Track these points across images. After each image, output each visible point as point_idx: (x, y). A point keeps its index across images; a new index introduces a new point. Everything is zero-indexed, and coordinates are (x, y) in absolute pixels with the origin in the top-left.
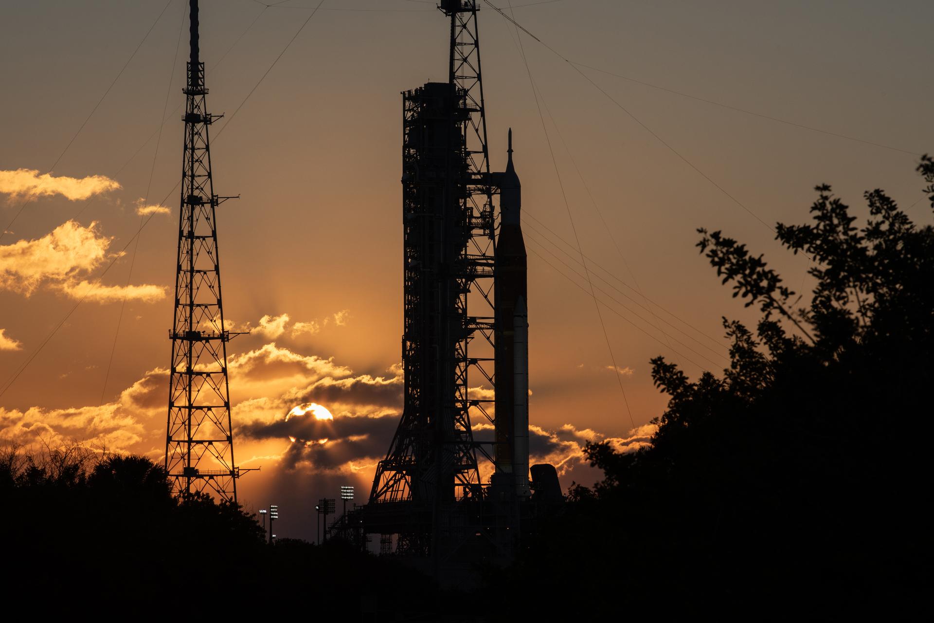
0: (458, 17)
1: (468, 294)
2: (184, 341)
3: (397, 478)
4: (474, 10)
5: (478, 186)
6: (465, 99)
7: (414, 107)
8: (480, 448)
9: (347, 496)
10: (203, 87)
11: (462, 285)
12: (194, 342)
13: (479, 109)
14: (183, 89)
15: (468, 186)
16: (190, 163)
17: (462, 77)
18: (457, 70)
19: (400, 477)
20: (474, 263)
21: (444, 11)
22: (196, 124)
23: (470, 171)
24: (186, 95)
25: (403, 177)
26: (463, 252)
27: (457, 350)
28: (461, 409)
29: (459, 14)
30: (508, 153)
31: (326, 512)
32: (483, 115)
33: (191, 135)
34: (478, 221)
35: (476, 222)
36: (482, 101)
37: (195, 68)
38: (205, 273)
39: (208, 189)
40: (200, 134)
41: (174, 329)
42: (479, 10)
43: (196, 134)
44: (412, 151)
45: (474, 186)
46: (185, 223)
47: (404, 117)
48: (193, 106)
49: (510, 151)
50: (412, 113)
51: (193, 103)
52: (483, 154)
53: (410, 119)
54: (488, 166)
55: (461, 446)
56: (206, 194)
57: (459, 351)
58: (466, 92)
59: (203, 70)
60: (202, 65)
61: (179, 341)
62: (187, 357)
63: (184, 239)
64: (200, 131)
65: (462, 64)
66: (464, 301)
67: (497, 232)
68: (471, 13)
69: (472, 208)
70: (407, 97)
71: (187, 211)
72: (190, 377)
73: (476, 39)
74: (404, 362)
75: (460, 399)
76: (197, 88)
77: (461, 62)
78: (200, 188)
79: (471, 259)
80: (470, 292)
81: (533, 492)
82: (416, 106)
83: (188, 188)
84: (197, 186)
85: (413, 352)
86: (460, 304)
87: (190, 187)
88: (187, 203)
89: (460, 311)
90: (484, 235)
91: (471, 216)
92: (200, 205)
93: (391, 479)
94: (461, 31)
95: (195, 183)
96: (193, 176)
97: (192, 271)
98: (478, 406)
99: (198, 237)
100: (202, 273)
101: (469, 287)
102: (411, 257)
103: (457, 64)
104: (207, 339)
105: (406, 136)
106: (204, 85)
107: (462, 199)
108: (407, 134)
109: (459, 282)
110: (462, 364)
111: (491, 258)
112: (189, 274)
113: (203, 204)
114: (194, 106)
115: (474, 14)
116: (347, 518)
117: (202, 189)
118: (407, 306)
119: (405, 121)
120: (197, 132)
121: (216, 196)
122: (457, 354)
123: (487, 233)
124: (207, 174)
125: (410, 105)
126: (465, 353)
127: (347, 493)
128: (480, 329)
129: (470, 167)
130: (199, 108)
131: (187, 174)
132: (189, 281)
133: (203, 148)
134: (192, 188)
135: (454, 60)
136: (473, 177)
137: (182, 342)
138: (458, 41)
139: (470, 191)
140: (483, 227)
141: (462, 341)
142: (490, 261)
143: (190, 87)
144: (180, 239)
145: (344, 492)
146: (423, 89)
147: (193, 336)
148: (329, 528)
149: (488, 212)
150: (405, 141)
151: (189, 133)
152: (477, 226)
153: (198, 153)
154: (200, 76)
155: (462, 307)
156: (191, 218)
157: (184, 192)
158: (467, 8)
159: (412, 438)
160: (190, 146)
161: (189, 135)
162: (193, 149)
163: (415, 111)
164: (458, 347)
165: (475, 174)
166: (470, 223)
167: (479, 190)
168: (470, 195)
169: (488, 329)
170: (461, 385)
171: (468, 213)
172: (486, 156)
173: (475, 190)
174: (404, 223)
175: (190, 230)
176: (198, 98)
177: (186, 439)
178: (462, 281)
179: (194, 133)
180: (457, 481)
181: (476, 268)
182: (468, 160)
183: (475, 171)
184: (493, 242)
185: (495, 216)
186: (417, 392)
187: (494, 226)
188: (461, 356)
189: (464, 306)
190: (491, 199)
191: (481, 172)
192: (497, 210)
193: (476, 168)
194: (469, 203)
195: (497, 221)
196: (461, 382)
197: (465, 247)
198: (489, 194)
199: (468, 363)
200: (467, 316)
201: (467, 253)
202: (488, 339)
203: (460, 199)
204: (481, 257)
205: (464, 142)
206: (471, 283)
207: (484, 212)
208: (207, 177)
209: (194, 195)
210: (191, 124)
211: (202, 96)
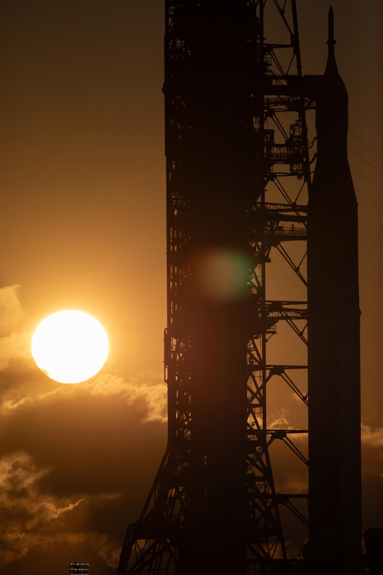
1: (266, 264)
3: (157, 550)
5: (282, 96)
8: (288, 504)
11: (257, 250)
15: (265, 97)
19: (161, 548)
23: (269, 74)
25: (164, 84)
26: (259, 200)
27: (250, 351)
28: (255, 443)
30: (327, 45)
34: (282, 151)
35: (279, 152)
44: (179, 42)
45: (275, 97)
49: (331, 42)
52: (292, 48)
54: (299, 67)
55: (257, 500)
57: (253, 353)
66: (260, 274)
67: (313, 167)
69: (272, 131)
74: (166, 369)
79: (270, 210)
80: (269, 261)
85: (181, 355)
89: (255, 291)
90: (292, 172)
91: (272, 144)
93: (148, 551)
98: (285, 439)
101: (268, 254)
102: (177, 207)
105: (170, 20)
107: (256, 117)
108: (171, 16)
109: (253, 245)
110: (258, 374)
111: (303, 208)
118: (171, 283)
122: (250, 358)
123: (295, 169)
126: (261, 356)
127: (79, 572)
128: (287, 318)
129: (270, 68)
139: (269, 104)
140: (289, 160)
141: (257, 338)
142: (303, 214)
145: (75, 572)
149: (297, 137)
150: (167, 27)
152: (281, 159)
155: (257, 285)
159: (181, 489)
164: (252, 346)
165: (277, 78)
166: (269, 153)
167: (283, 102)
168: (271, 113)
169: (297, 318)
170: (256, 406)
171: (267, 139)
172: (297, 52)
173: (276, 103)
174: (167, 154)
178: (257, 245)
180: (250, 554)
181: (281, 224)
182: (268, 57)
183: (278, 73)
184: (306, 183)
185: (309, 143)
186: (188, 417)
187: (307, 158)
188: (256, 360)
189: (261, 283)
190: (302, 117)
191: (289, 74)
192: (312, 133)
193: (280, 68)
194: (269, 124)
195: (313, 151)
196: (256, 401)
197: (262, 192)
198: (301, 109)
199: (268, 372)
200: (266, 299)
201: (266, 201)
202: (301, 334)
203: (254, 118)
204: (289, 207)
205: (260, 29)
206: (273, 248)
207: (292, 136)
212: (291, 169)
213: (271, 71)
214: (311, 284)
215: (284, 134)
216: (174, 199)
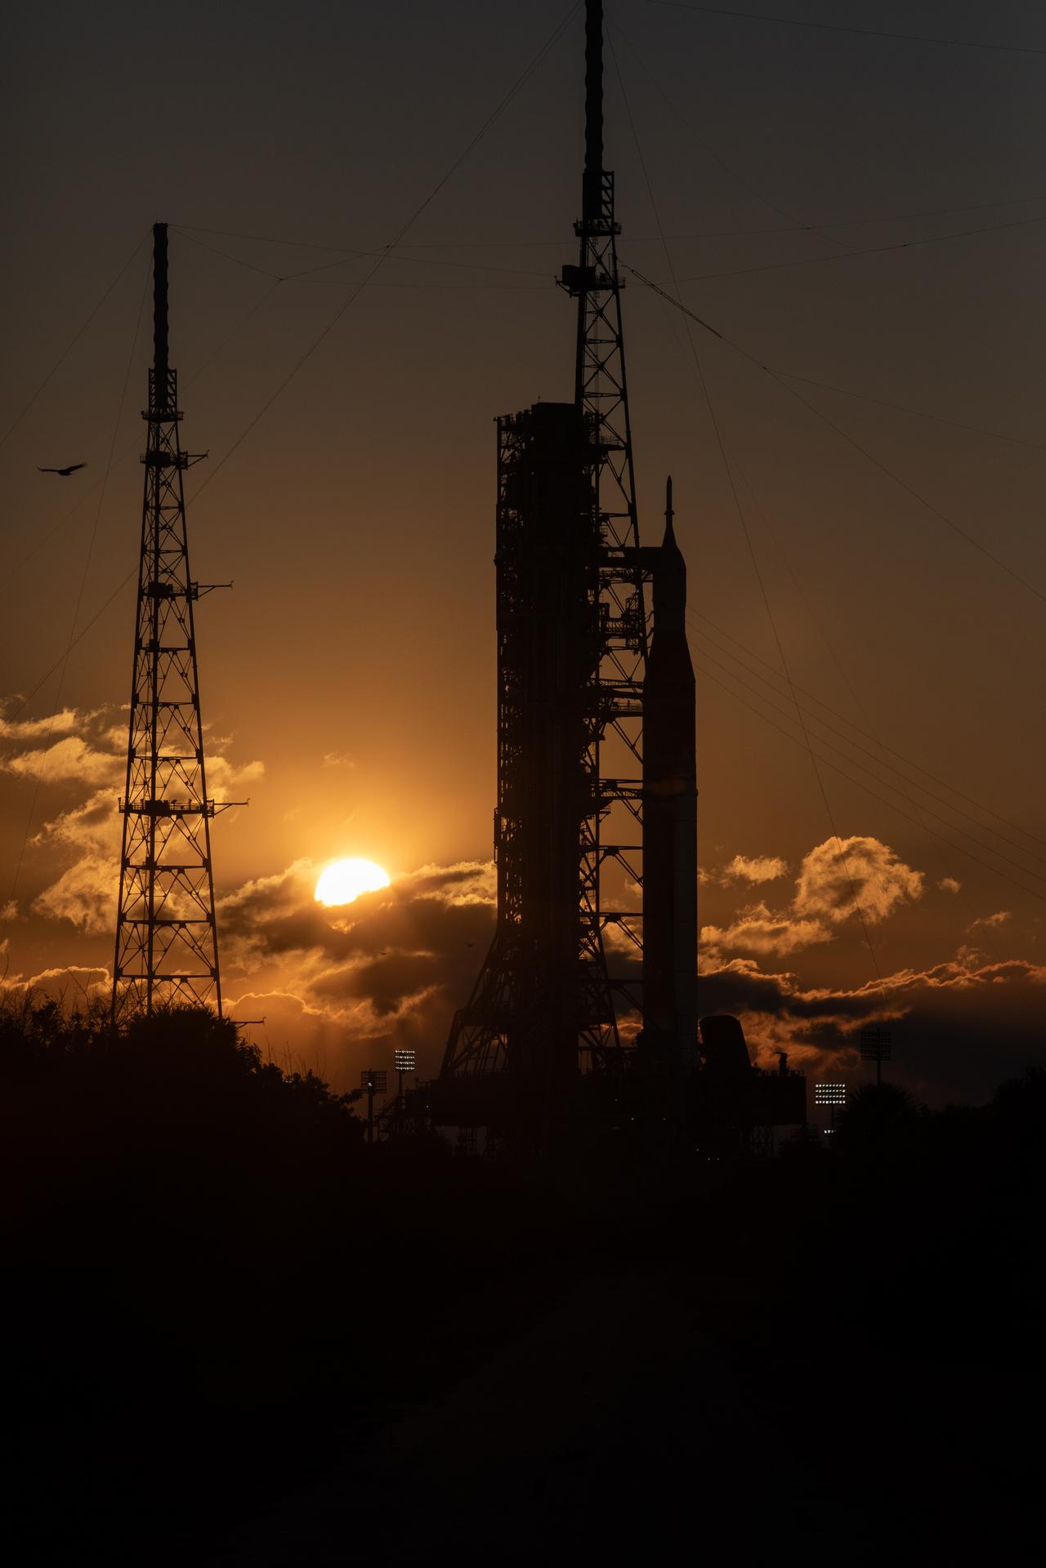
0: (591, 299)
1: (601, 742)
2: (143, 816)
3: (485, 1038)
4: (615, 285)
5: (618, 569)
6: (598, 430)
7: (516, 442)
8: (622, 990)
9: (404, 1065)
10: (174, 409)
11: (591, 727)
12: (157, 817)
13: (623, 446)
14: (142, 413)
15: (601, 569)
16: (153, 531)
17: (596, 395)
18: (589, 381)
19: (490, 1035)
20: (610, 692)
21: (568, 288)
22: (162, 469)
23: (604, 545)
24: (146, 422)
25: (496, 555)
26: (593, 676)
27: (583, 832)
28: (588, 928)
29: (592, 293)
30: (665, 516)
31: (372, 1091)
32: (629, 456)
33: (154, 486)
34: (618, 626)
35: (614, 626)
36: (628, 432)
37: (162, 379)
38: (176, 707)
39: (181, 573)
40: (169, 484)
41: (127, 797)
42: (623, 287)
43: (163, 484)
44: (511, 512)
45: (611, 569)
46: (146, 627)
47: (499, 459)
48: (158, 440)
49: (669, 513)
50: (512, 451)
51: (157, 435)
52: (630, 517)
53: (508, 461)
54: (637, 537)
55: (590, 986)
56: (178, 581)
57: (586, 833)
58: (600, 419)
59: (175, 382)
60: (174, 374)
61: (134, 816)
62: (147, 842)
63: (142, 652)
64: (169, 480)
65: (596, 373)
66: (595, 753)
67: (649, 642)
68: (611, 291)
69: (608, 605)
70: (505, 425)
71: (148, 608)
72: (152, 874)
73: (618, 333)
74: (497, 850)
75: (588, 910)
76: (165, 410)
77: (593, 370)
78: (168, 570)
79: (605, 687)
80: (603, 739)
81: (703, 1060)
82: (518, 441)
83: (149, 570)
84: (164, 567)
85: (512, 835)
86: (587, 759)
87: (153, 569)
88: (148, 595)
89: (588, 770)
90: (627, 647)
91: (607, 618)
92: (170, 599)
93: (476, 1039)
94: (595, 321)
95: (160, 562)
96: (158, 552)
97: (155, 704)
98: (619, 922)
99: (166, 650)
100: (172, 707)
101: (602, 732)
102: (508, 682)
103: (588, 373)
104: (180, 814)
105: (502, 489)
106: (175, 406)
107: (591, 589)
108: (503, 485)
109: (587, 723)
110: (591, 855)
111: (639, 685)
112: (150, 709)
113: (173, 598)
114: (161, 440)
115: (616, 293)
116: (404, 1101)
117: (172, 572)
118: (502, 761)
119: (500, 463)
120: (165, 481)
121: (194, 584)
122: (583, 840)
123: (631, 643)
124: (180, 549)
125: (508, 438)
126: (595, 837)
127: (404, 1060)
128: (623, 798)
129: (606, 539)
130: (169, 443)
131: (148, 548)
132: (150, 721)
133: (174, 508)
134: (156, 571)
135: (584, 366)
136: (611, 554)
137: (140, 817)
138: (590, 336)
139: (604, 577)
140: (624, 634)
141: (590, 818)
142: (640, 691)
143: (154, 409)
144: (137, 653)
145: (400, 1060)
146: (530, 413)
147: (156, 810)
148: (376, 1116)
149: (633, 610)
150: (499, 497)
151: (152, 482)
152: (616, 634)
153: (167, 516)
154: (170, 391)
155: (590, 763)
156: (154, 620)
157: (144, 577)
158: (604, 283)
159: (510, 974)
160: (153, 503)
161: (152, 487)
162: (158, 508)
163: (517, 448)
164: (585, 827)
165: (613, 550)
166: (604, 628)
167: (619, 575)
168: (607, 585)
169: (632, 797)
170: (589, 888)
171: (602, 613)
172: (634, 521)
173: (612, 575)
174: (498, 629)
175: (152, 638)
176: (166, 427)
177: (146, 973)
178: (591, 722)
179: (161, 482)
180: (582, 1043)
181: (616, 700)
182: (604, 528)
183: (615, 544)
184: (643, 658)
185: (646, 616)
186: (518, 900)
187: (644, 633)
188: (589, 841)
189: (594, 762)
190: (639, 587)
191: (626, 546)
192: (649, 606)
193: (617, 538)
194: (605, 597)
195: (650, 625)
196: (588, 884)
197: (597, 668)
198: (638, 582)
199: (601, 853)
200: (600, 778)
201: (601, 677)
202: (636, 814)
203: (589, 591)
204: (624, 683)
205: (595, 499)
206: (607, 724)
207: (628, 610)
208: (180, 554)
209: (159, 581)
210: (155, 468)
211: (173, 423)
212: (627, 644)
213: (607, 543)
214: (646, 761)
215: (619, 605)
216: (506, 674)
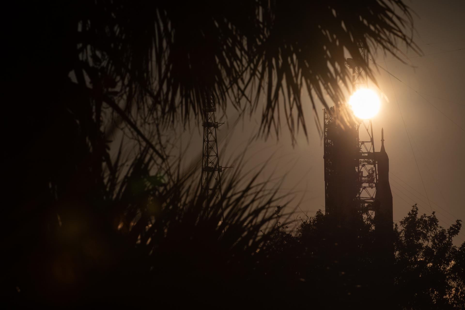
0: (357, 69)
5: (365, 160)
7: (330, 117)
10: (213, 108)
15: (360, 160)
16: (207, 149)
22: (209, 128)
23: (361, 152)
25: (324, 155)
30: (381, 141)
35: (365, 179)
37: (209, 98)
39: (216, 163)
44: (329, 141)
45: (363, 160)
46: (204, 182)
47: (325, 123)
50: (329, 120)
51: (208, 116)
52: (371, 143)
53: (327, 124)
54: (374, 149)
64: (212, 132)
71: (205, 175)
76: (210, 109)
78: (212, 162)
79: (362, 200)
84: (210, 161)
87: (206, 162)
88: (205, 171)
91: (362, 176)
94: (358, 77)
96: (208, 156)
99: (211, 189)
105: (326, 133)
107: (357, 167)
108: (326, 132)
113: (213, 172)
114: (209, 118)
120: (210, 132)
121: (220, 167)
124: (216, 155)
125: (328, 116)
129: (361, 150)
130: (211, 119)
131: (205, 155)
133: (214, 141)
134: (208, 163)
136: (363, 155)
140: (368, 182)
150: (325, 136)
152: (365, 182)
153: (211, 144)
156: (207, 179)
157: (203, 165)
160: (206, 140)
161: (206, 134)
162: (208, 141)
163: (331, 119)
166: (361, 180)
167: (366, 162)
172: (373, 144)
174: (325, 180)
175: (207, 186)
176: (210, 114)
179: (209, 132)
191: (371, 152)
193: (367, 150)
203: (356, 167)
204: (370, 199)
207: (369, 173)
208: (216, 156)
209: (209, 166)
210: (207, 128)
211: (213, 112)
212: (369, 185)
